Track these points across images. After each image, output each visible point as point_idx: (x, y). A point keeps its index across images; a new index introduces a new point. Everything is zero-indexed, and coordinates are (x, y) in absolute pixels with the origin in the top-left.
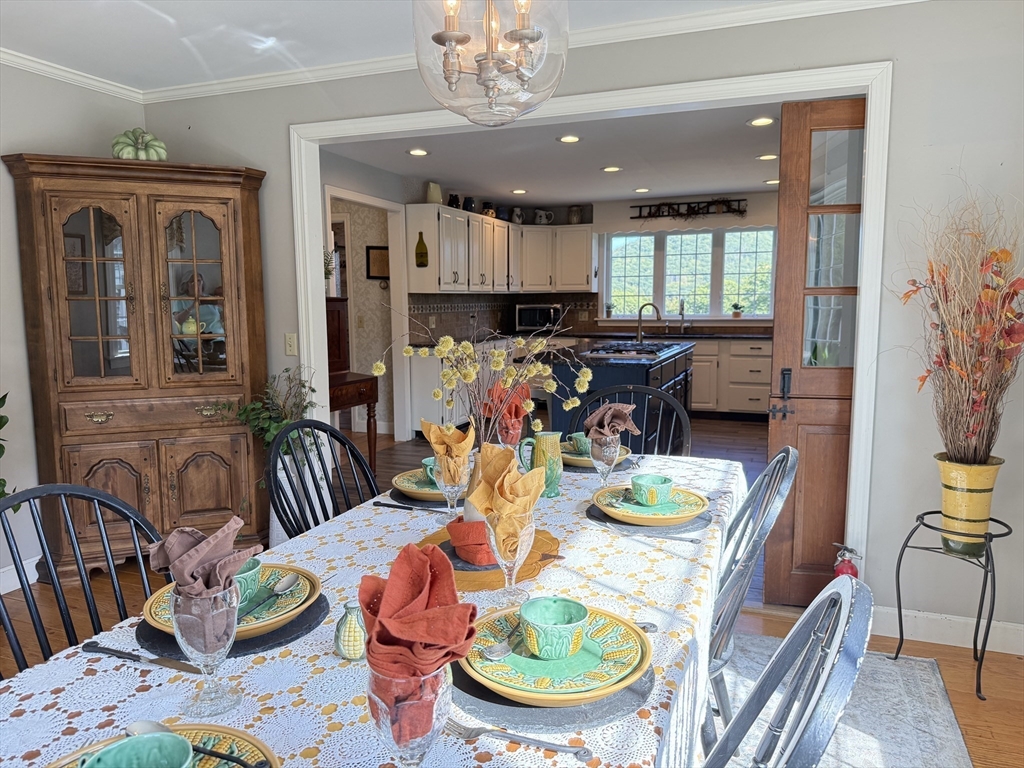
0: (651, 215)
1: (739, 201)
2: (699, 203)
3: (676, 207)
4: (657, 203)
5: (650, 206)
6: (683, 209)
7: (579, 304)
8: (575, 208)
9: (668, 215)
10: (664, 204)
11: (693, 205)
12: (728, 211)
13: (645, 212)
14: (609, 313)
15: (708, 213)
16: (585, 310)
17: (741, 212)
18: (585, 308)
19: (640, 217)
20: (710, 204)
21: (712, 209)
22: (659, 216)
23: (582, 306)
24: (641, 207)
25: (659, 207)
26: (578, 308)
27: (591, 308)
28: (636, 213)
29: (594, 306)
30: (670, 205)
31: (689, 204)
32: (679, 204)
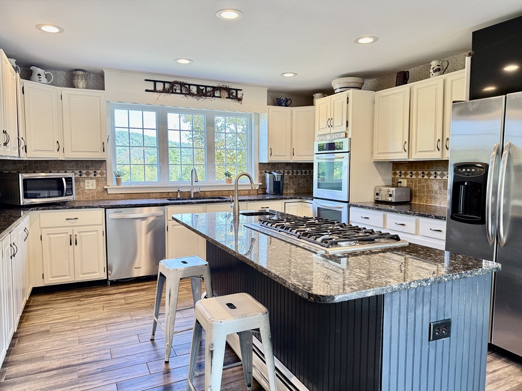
0: (164, 91)
1: (237, 90)
2: (206, 87)
3: (187, 86)
4: (172, 80)
5: (164, 82)
6: (194, 90)
7: (84, 172)
8: (80, 73)
9: (181, 93)
10: (176, 83)
11: (201, 88)
12: (229, 98)
13: (160, 87)
14: (118, 181)
15: (214, 96)
16: (91, 179)
17: (240, 100)
18: (92, 176)
19: (155, 91)
20: (215, 89)
21: (217, 94)
22: (173, 93)
23: (88, 174)
24: (155, 82)
25: (172, 84)
26: (84, 176)
27: (98, 176)
28: (151, 86)
29: (102, 174)
30: (182, 85)
31: (198, 86)
32: (189, 85)
